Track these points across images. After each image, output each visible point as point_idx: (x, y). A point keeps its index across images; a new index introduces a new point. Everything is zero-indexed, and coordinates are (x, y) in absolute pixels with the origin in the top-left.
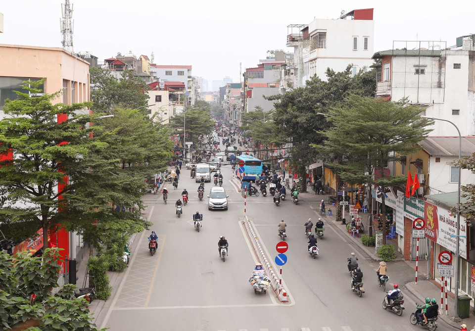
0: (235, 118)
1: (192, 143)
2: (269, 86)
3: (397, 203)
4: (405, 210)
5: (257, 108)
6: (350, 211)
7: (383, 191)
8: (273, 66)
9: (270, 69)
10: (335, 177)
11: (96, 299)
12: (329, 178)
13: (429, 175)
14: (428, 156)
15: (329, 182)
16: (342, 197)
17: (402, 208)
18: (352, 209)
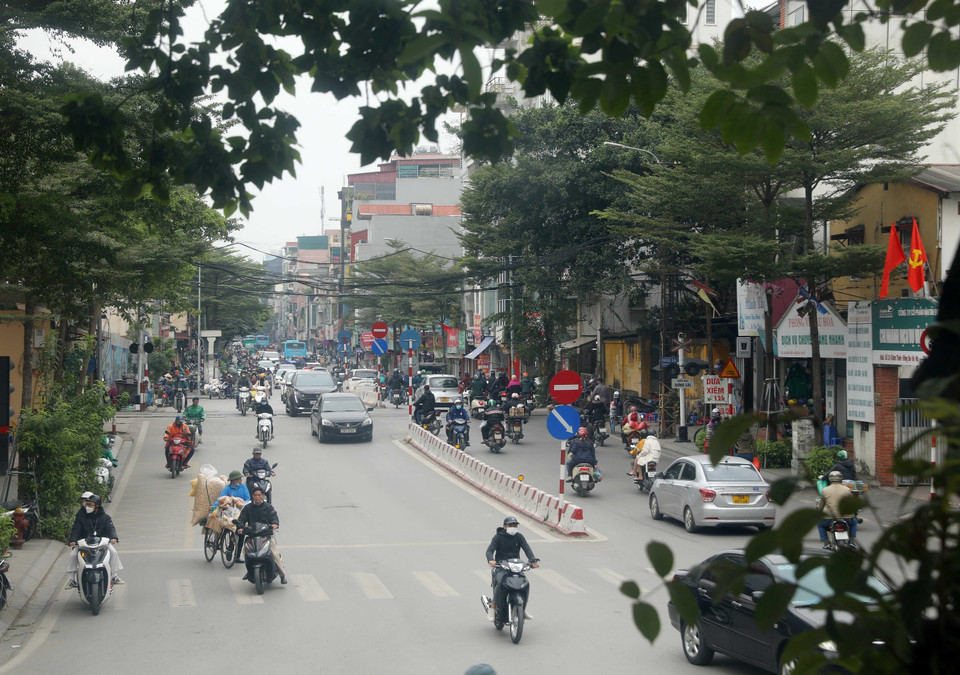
0: (314, 324)
1: (218, 333)
2: (414, 213)
3: (849, 338)
4: (877, 345)
5: (394, 244)
6: (706, 391)
7: (813, 297)
8: (420, 167)
9: (414, 176)
10: (638, 356)
11: (38, 537)
12: (618, 366)
13: (940, 249)
14: (935, 198)
15: (619, 377)
16: (678, 366)
17: (866, 345)
18: (709, 386)
